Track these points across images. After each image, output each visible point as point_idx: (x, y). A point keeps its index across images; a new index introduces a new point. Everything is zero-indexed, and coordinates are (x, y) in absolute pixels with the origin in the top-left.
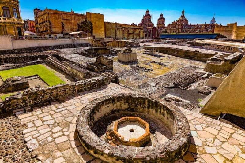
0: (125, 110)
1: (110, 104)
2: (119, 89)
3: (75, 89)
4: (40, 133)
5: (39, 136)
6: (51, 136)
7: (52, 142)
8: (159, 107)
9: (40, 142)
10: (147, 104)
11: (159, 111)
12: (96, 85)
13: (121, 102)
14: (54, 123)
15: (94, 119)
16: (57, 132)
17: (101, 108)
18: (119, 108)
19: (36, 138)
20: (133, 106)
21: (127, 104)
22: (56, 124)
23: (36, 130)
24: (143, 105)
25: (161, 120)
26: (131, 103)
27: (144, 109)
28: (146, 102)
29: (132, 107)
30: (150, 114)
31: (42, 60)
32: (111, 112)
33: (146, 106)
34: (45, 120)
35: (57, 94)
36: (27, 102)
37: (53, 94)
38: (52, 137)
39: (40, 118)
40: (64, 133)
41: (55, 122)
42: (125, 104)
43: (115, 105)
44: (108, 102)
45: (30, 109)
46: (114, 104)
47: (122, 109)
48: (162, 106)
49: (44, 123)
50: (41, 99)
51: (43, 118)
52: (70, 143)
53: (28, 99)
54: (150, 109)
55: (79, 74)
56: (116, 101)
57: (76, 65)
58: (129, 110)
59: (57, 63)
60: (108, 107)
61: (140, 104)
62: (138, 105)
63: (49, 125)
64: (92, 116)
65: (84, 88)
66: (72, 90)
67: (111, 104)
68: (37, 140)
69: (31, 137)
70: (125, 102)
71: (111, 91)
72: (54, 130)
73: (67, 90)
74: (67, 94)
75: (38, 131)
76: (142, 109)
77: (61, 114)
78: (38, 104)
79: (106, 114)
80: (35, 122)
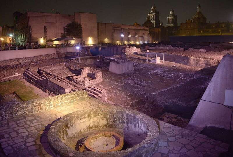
0: (103, 126)
1: (85, 119)
2: (100, 104)
3: (51, 104)
4: (15, 142)
5: (14, 145)
6: (24, 145)
7: (25, 149)
8: (137, 121)
9: (15, 149)
10: (125, 118)
11: (137, 125)
12: (75, 100)
13: (98, 117)
14: (27, 135)
15: (67, 134)
16: (30, 142)
17: (76, 122)
18: (96, 125)
19: (11, 146)
20: (111, 121)
21: (105, 119)
22: (30, 136)
23: (11, 140)
24: (122, 120)
25: (140, 136)
26: (109, 118)
27: (123, 124)
28: (125, 117)
29: (111, 123)
30: (129, 130)
31: (20, 75)
32: (88, 128)
33: (125, 122)
34: (19, 132)
35: (32, 109)
36: (4, 116)
37: (28, 108)
38: (26, 146)
39: (15, 130)
40: (36, 143)
41: (29, 134)
42: (102, 120)
43: (92, 120)
44: (83, 117)
45: (6, 123)
46: (90, 119)
47: (100, 125)
48: (139, 119)
49: (19, 135)
50: (16, 113)
51: (18, 131)
52: (41, 150)
53: (4, 113)
54: (129, 124)
55: (60, 90)
56: (92, 116)
57: (59, 79)
58: (107, 126)
59: (36, 77)
60: (84, 122)
61: (119, 119)
62: (117, 121)
63: (23, 136)
64: (65, 130)
65: (61, 103)
66: (47, 105)
67: (87, 119)
68: (13, 148)
69: (7, 145)
70: (102, 117)
71: (91, 106)
72: (28, 141)
73: (42, 104)
74: (43, 109)
75: (13, 141)
76: (122, 124)
77: (35, 128)
78: (14, 119)
79: (82, 131)
80: (11, 134)
